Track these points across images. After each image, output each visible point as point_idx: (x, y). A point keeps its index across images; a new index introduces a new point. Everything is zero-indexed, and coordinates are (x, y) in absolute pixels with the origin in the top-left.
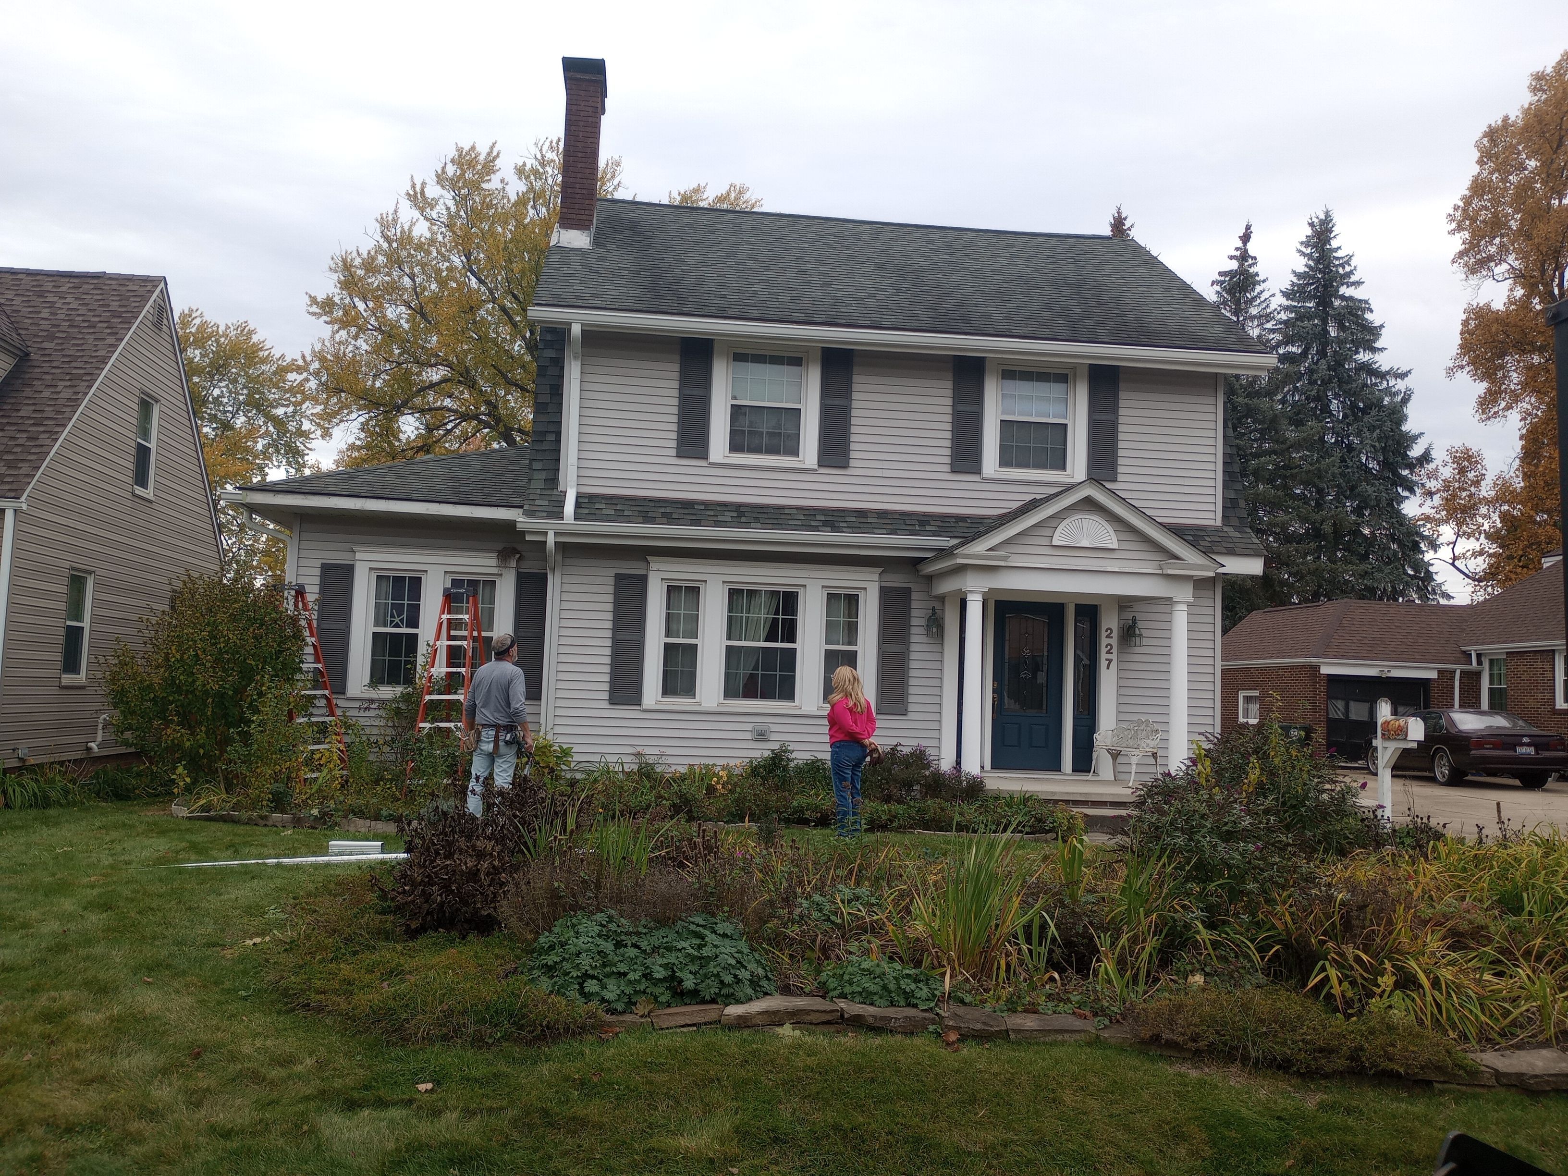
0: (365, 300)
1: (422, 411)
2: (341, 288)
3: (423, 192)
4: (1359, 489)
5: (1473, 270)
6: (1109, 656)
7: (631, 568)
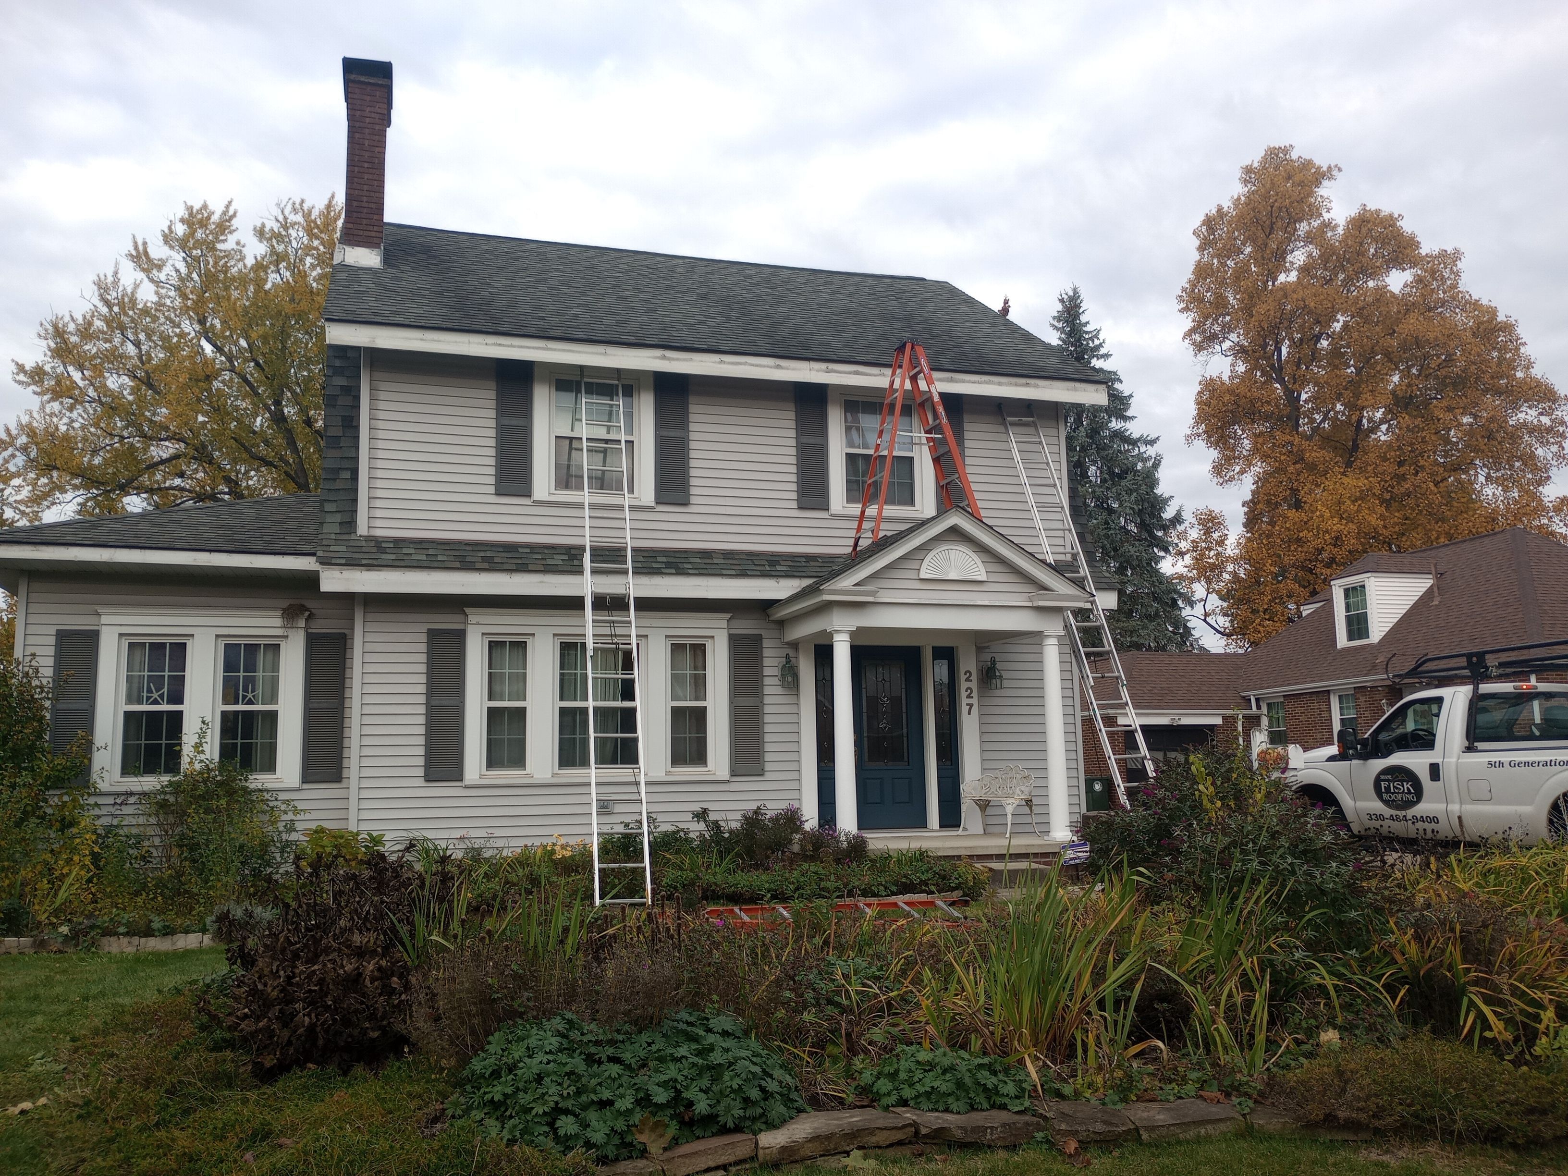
0: (81, 368)
1: (151, 491)
2: (53, 357)
3: (146, 253)
4: (1122, 550)
5: (1199, 348)
6: (970, 701)
7: (446, 622)
